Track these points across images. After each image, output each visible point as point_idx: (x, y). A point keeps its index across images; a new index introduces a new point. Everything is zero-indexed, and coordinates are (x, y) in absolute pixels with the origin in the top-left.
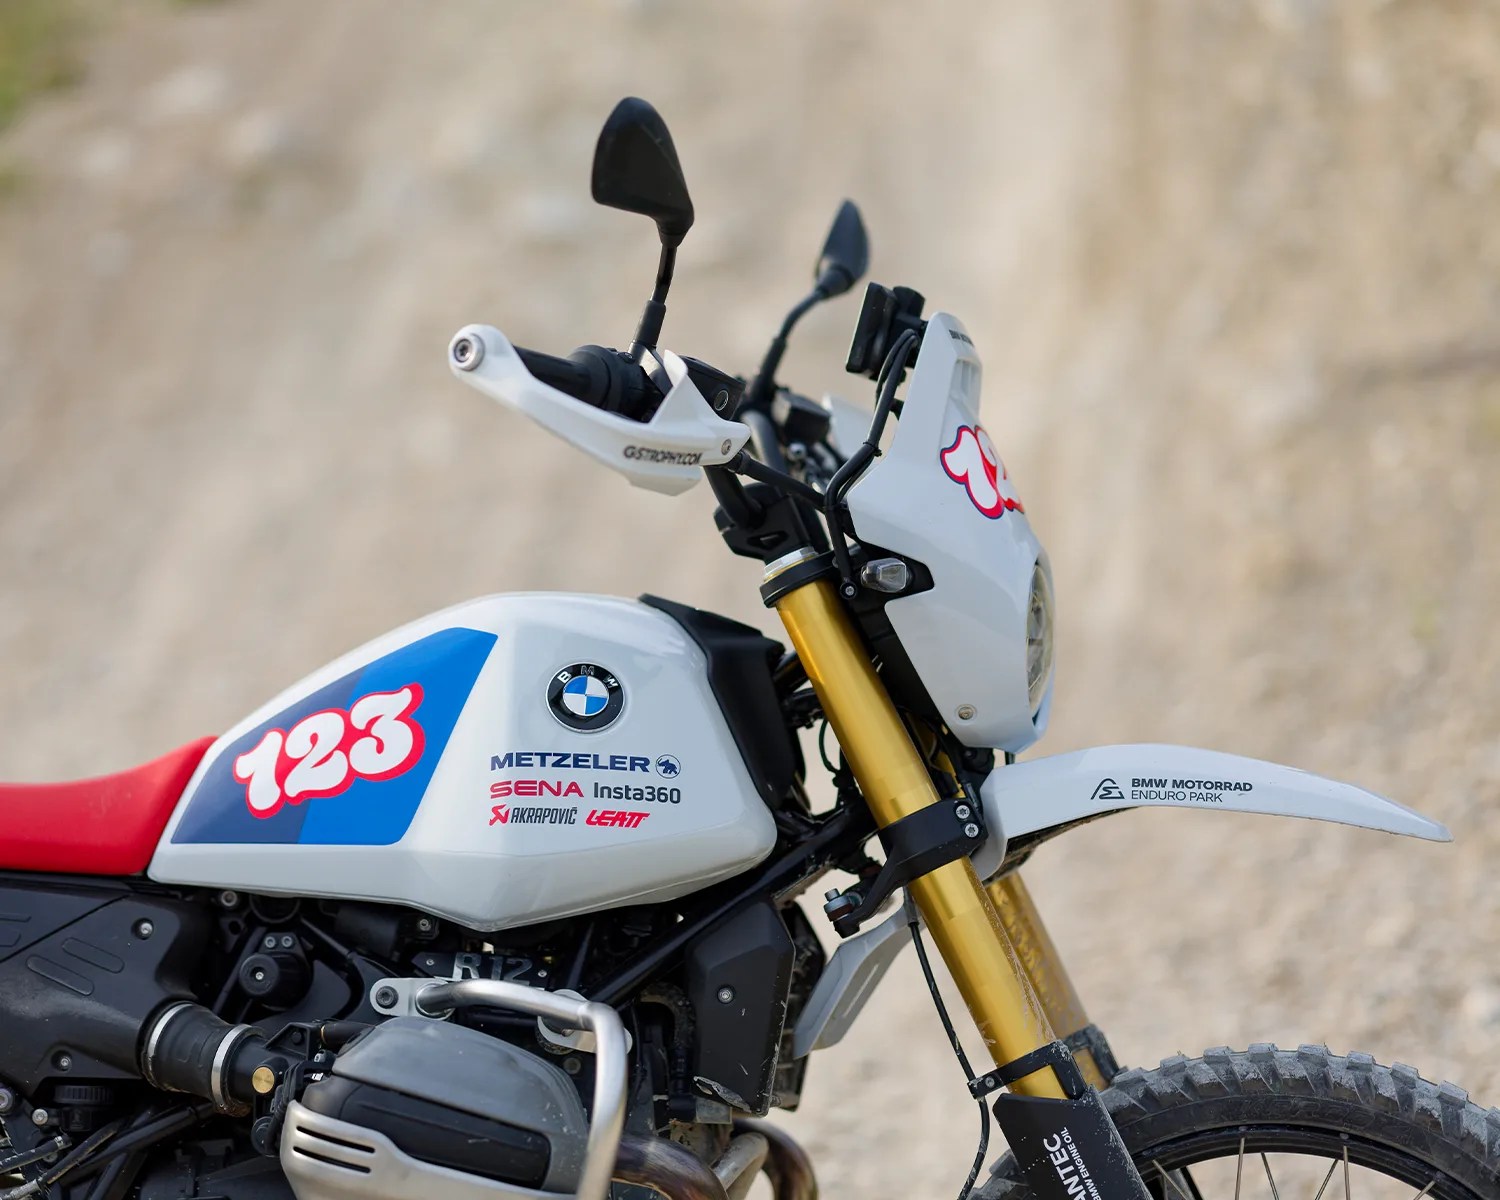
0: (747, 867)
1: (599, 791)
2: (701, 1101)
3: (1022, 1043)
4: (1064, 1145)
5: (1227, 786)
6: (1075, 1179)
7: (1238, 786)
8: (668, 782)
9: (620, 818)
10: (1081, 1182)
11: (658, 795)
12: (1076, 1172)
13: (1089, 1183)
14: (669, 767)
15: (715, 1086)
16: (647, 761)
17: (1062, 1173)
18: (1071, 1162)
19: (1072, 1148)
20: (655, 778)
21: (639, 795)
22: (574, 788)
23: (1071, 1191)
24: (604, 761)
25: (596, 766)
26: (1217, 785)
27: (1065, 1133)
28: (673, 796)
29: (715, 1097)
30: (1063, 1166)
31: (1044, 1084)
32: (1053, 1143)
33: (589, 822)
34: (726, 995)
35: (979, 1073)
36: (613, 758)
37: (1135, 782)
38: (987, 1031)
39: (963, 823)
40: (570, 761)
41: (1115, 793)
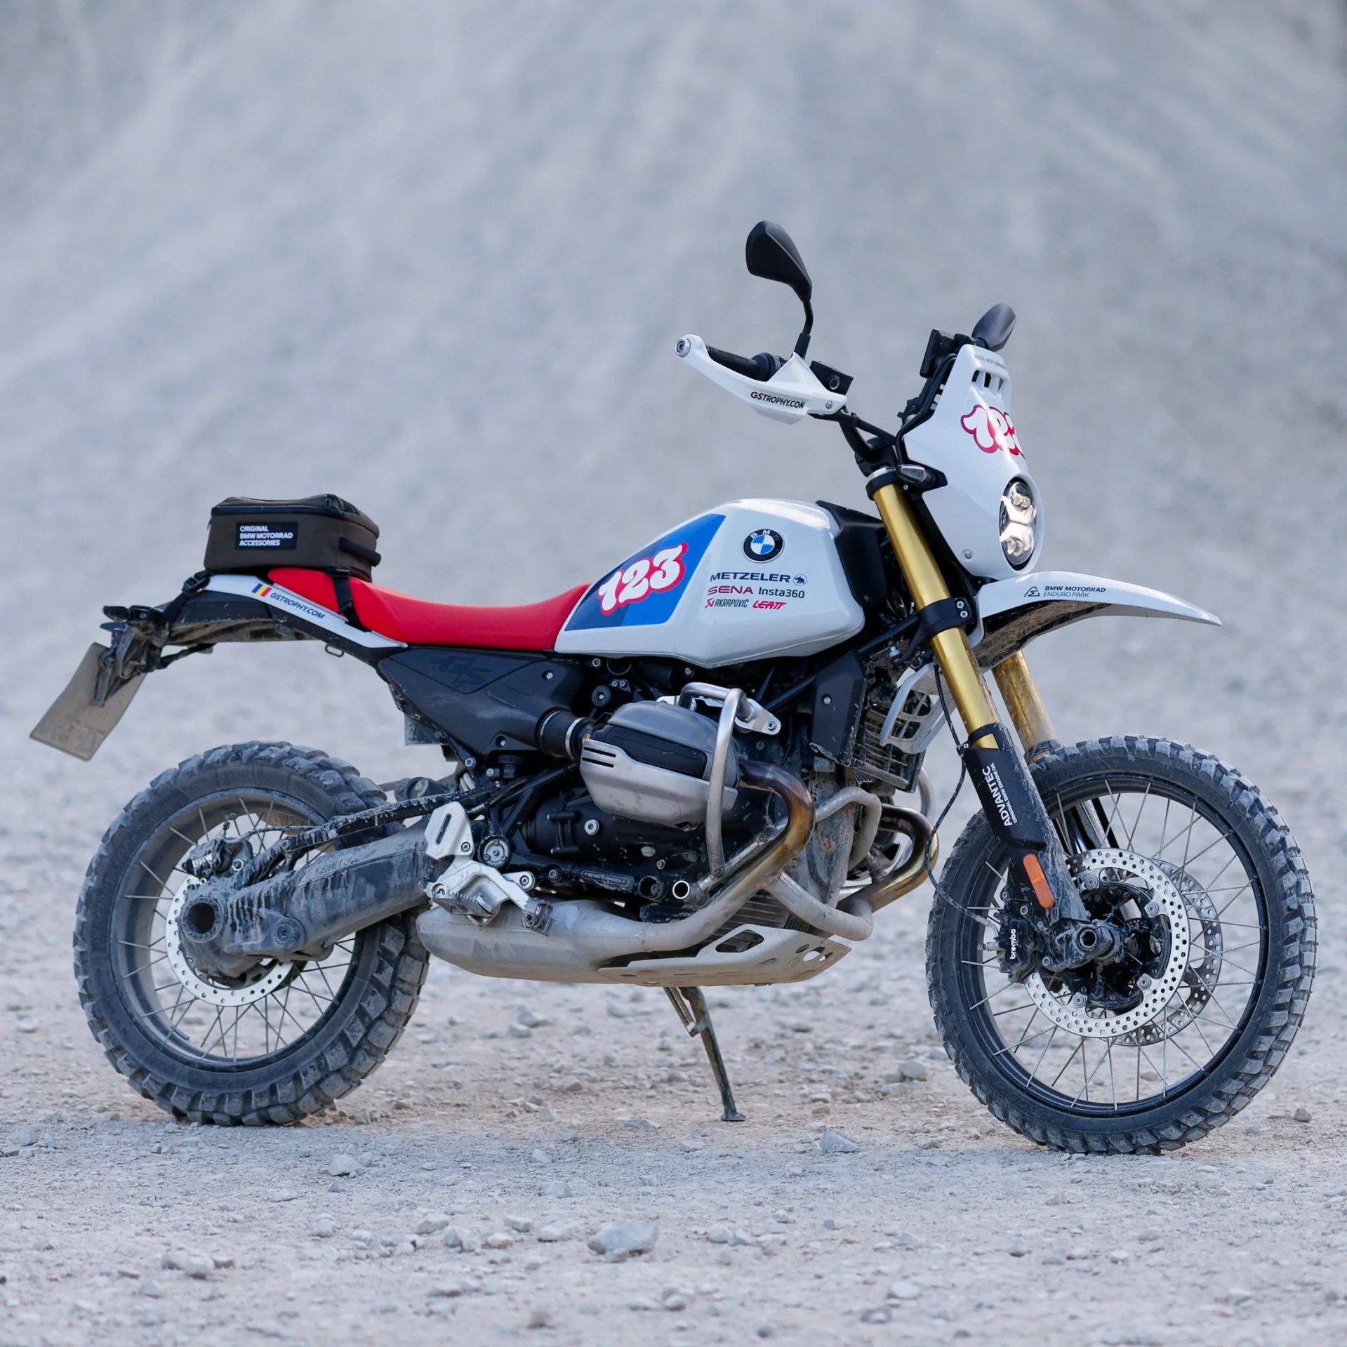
0: (848, 636)
1: (761, 591)
2: (816, 758)
3: (978, 724)
4: (992, 772)
5: (1093, 589)
6: (996, 789)
7: (1098, 590)
8: (799, 587)
9: (771, 605)
10: (999, 791)
11: (792, 593)
12: (997, 785)
13: (1003, 791)
14: (800, 580)
15: (819, 747)
16: (789, 577)
17: (990, 786)
18: (995, 780)
19: (996, 773)
20: (792, 585)
21: (783, 593)
22: (749, 590)
23: (994, 796)
24: (767, 576)
25: (762, 579)
26: (1087, 589)
27: (993, 765)
28: (801, 595)
29: (820, 755)
30: (991, 783)
31: (988, 742)
32: (986, 771)
33: (754, 606)
34: (827, 701)
35: (961, 743)
36: (771, 576)
37: (1047, 588)
38: (965, 717)
39: (960, 610)
40: (749, 576)
41: (1036, 593)
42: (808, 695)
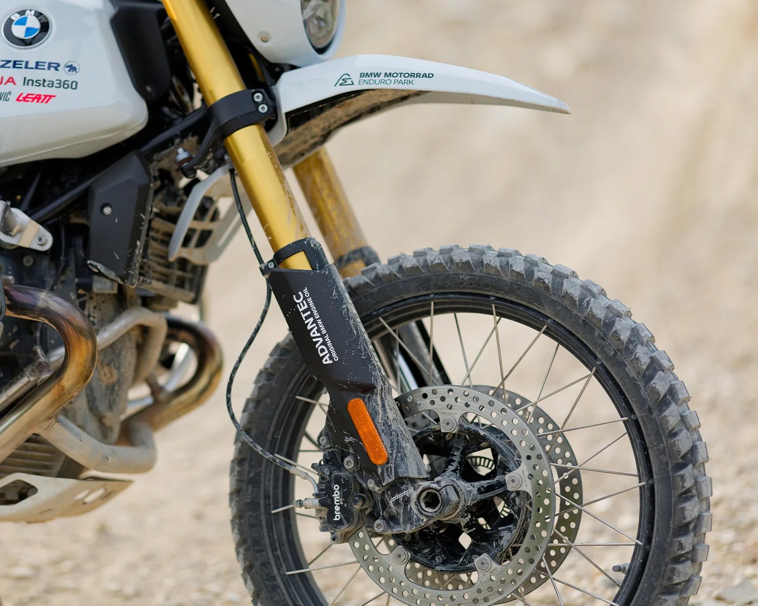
0: (128, 134)
1: (26, 82)
2: (95, 278)
3: (286, 239)
4: (305, 298)
5: (418, 75)
6: (311, 320)
7: (425, 75)
8: (71, 77)
9: (38, 98)
10: (315, 321)
11: (63, 84)
12: (312, 315)
13: (320, 322)
14: (72, 68)
15: (100, 266)
16: (59, 65)
17: (304, 316)
18: (309, 309)
19: (310, 300)
20: (63, 75)
21: (52, 84)
22: (11, 80)
23: (309, 327)
24: (32, 64)
25: (26, 67)
26: (412, 75)
27: (306, 291)
28: (74, 86)
29: (100, 274)
30: (304, 312)
31: (299, 262)
32: (298, 298)
33: (18, 100)
34: (107, 210)
35: (266, 260)
36: (37, 63)
37: (362, 75)
38: (268, 232)
39: (258, 104)
40: (11, 64)
41: (349, 82)
42: (83, 203)
